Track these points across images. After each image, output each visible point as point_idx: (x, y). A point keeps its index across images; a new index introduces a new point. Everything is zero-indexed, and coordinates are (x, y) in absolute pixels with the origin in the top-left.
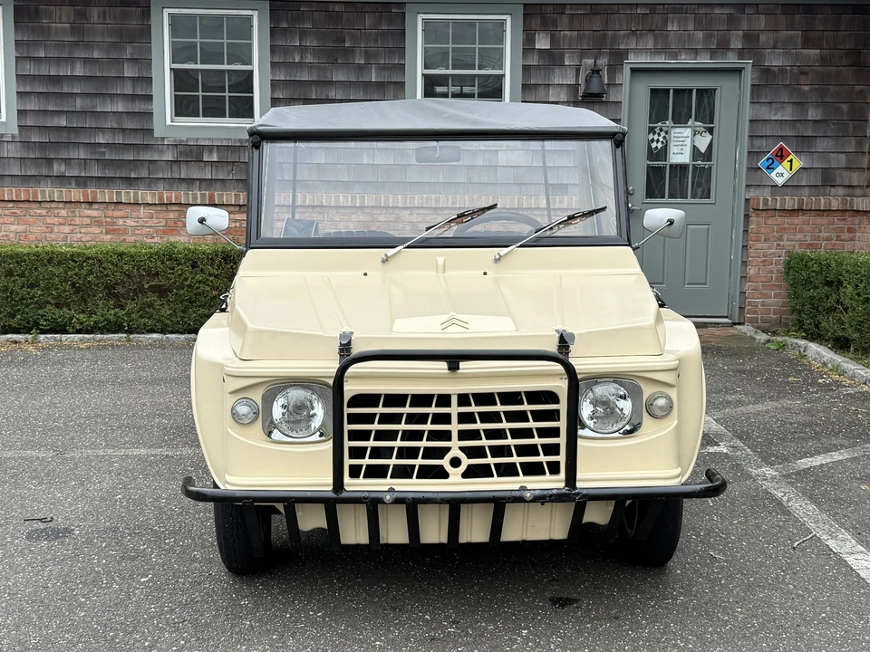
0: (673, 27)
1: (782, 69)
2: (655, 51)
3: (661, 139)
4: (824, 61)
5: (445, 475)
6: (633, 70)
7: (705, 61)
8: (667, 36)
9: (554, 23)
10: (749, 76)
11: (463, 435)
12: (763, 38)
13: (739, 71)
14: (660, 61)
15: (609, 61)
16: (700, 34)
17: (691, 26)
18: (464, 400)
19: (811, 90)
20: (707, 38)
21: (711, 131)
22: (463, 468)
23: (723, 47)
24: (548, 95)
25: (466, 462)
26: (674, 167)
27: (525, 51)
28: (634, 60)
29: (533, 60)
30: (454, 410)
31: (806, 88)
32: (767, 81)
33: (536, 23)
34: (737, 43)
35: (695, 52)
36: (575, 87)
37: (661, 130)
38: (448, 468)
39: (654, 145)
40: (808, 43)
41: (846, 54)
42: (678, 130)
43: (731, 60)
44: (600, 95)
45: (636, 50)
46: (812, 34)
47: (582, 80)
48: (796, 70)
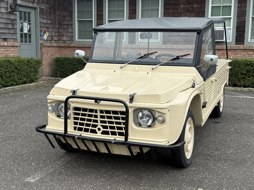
1: (43, 9)
4: (49, 8)
5: (96, 133)
7: (31, 5)
11: (102, 122)
13: (35, 8)
14: (23, 3)
18: (102, 112)
21: (30, 24)
22: (101, 131)
23: (34, 2)
25: (102, 129)
26: (25, 34)
28: (18, 2)
30: (99, 114)
31: (47, 15)
32: (41, 12)
34: (36, 1)
35: (29, 2)
36: (7, 8)
37: (21, 23)
38: (97, 131)
40: (47, 3)
41: (53, 7)
42: (25, 23)
43: (35, 5)
44: (13, 12)
47: (9, 7)
48: (45, 10)
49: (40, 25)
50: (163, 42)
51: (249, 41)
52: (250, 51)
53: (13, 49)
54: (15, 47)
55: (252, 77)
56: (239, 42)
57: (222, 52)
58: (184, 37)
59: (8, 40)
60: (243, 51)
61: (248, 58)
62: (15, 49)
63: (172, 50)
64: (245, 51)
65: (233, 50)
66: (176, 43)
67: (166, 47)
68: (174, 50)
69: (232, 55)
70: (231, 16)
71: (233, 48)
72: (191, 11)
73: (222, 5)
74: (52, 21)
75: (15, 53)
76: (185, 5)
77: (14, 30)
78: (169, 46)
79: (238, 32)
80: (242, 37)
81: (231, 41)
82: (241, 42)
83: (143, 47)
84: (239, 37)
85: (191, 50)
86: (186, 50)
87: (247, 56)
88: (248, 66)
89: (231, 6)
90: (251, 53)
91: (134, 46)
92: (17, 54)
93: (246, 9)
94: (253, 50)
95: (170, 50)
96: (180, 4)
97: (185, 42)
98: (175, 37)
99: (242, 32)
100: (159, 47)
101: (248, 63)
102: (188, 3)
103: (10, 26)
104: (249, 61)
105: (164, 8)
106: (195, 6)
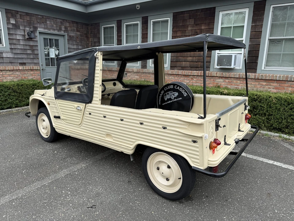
0: (48, 22)
1: (73, 36)
2: (45, 28)
3: (47, 51)
4: (81, 36)
6: (40, 33)
7: (56, 32)
8: (47, 25)
9: (16, 16)
10: (66, 37)
12: (69, 28)
13: (64, 36)
14: (46, 31)
15: (33, 29)
16: (55, 25)
17: (52, 23)
19: (79, 42)
20: (57, 26)
21: (58, 50)
23: (60, 30)
24: (16, 37)
26: (51, 58)
27: (8, 23)
28: (40, 30)
29: (11, 26)
31: (78, 41)
32: (70, 38)
33: (9, 15)
34: (63, 29)
35: (54, 30)
36: (24, 36)
37: (47, 49)
39: (45, 53)
40: (78, 31)
41: (85, 34)
42: (51, 49)
43: (62, 33)
44: (32, 38)
45: (40, 27)
46: (78, 29)
47: (26, 34)
48: (76, 37)
49: (68, 50)
50: (171, 67)
51: (263, 69)
52: (263, 81)
53: (32, 73)
54: (35, 71)
55: (259, 115)
56: (251, 70)
57: (230, 81)
58: (191, 62)
59: (27, 64)
60: (254, 80)
61: (259, 89)
62: (36, 73)
63: (178, 76)
64: (257, 80)
65: (242, 79)
66: (183, 68)
67: (172, 73)
68: (180, 76)
69: (241, 85)
70: (243, 38)
71: (243, 77)
72: (198, 33)
73: (232, 26)
74: (85, 46)
75: (35, 75)
76: (193, 27)
77: (35, 56)
78: (175, 71)
79: (250, 57)
80: (254, 64)
81: (241, 68)
82: (254, 70)
83: (152, 71)
84: (251, 64)
85: (196, 77)
86: (191, 77)
87: (259, 86)
88: (255, 101)
89: (243, 26)
90: (264, 83)
91: (145, 70)
92: (38, 77)
93: (261, 29)
94: (266, 80)
95: (176, 76)
96: (188, 26)
97: (191, 67)
98: (182, 62)
99: (254, 58)
100: (166, 73)
101: (256, 97)
102: (196, 25)
103: (29, 52)
104: (256, 95)
105: (172, 31)
106: (203, 28)
